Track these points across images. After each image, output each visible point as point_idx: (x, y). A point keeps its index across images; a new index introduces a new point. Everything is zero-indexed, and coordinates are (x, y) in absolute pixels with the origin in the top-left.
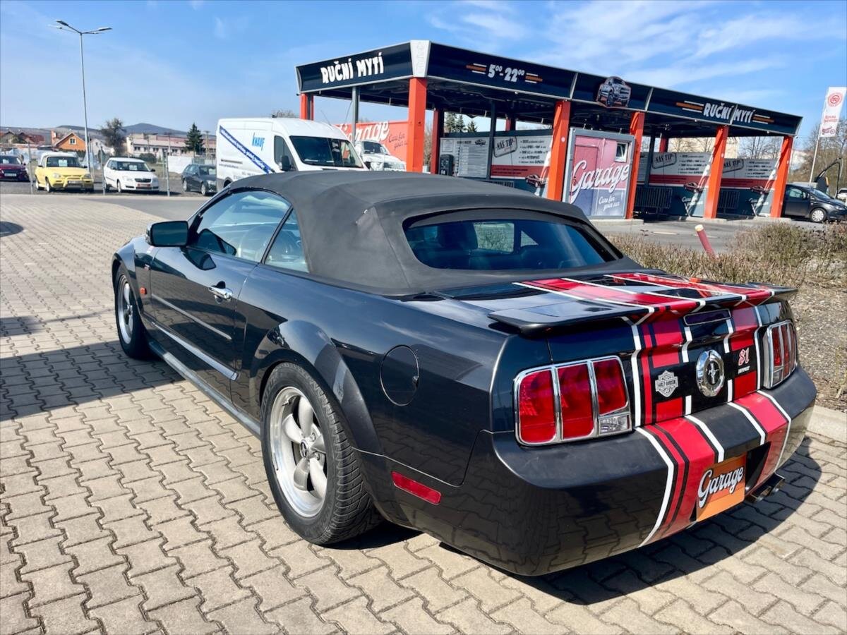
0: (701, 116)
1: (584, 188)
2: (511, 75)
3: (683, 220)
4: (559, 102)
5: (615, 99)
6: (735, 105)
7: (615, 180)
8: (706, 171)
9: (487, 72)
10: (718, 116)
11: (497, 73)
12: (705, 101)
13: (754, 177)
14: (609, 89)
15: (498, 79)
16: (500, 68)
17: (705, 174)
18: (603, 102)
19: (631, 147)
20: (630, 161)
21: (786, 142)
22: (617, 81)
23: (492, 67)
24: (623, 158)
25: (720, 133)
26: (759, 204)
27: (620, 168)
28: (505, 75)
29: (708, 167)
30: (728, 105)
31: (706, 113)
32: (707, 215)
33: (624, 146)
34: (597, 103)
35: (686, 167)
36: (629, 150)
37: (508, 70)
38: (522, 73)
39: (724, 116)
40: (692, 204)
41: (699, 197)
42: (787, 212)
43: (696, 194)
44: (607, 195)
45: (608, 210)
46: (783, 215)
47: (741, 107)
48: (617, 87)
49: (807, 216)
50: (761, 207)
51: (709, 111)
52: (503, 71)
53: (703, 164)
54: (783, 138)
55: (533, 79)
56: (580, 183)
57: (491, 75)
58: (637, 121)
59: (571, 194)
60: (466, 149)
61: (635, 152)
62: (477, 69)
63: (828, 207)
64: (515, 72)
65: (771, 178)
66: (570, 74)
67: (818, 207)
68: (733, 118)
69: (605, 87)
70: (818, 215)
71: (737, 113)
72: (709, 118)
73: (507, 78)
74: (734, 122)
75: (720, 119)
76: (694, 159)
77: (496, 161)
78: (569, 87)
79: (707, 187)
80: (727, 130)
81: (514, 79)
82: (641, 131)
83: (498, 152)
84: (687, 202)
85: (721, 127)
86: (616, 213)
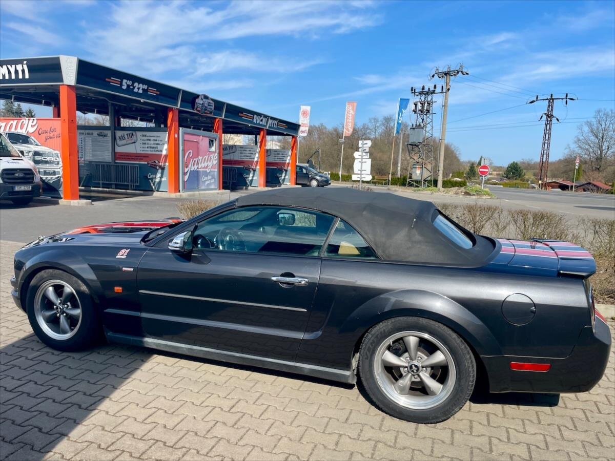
0: (252, 122)
1: (192, 169)
2: (139, 89)
3: (246, 189)
4: (171, 109)
5: (206, 110)
6: (269, 116)
7: (210, 164)
8: (256, 157)
9: (121, 85)
10: (261, 123)
11: (128, 86)
12: (254, 113)
13: (278, 161)
14: (201, 102)
15: (129, 90)
16: (130, 83)
17: (256, 159)
18: (198, 111)
19: (217, 142)
20: (217, 151)
21: (294, 139)
22: (206, 97)
23: (125, 81)
24: (213, 149)
25: (262, 133)
26: (283, 178)
27: (212, 156)
28: (134, 87)
29: (257, 155)
30: (265, 116)
31: (255, 121)
32: (260, 185)
33: (212, 141)
34: (195, 112)
35: (243, 155)
36: (216, 144)
37: (136, 84)
38: (145, 87)
39: (264, 123)
40: (250, 178)
41: (254, 174)
42: (298, 182)
43: (252, 172)
44: (206, 174)
45: (208, 185)
46: (297, 184)
47: (272, 118)
48: (206, 101)
49: (308, 184)
50: (284, 179)
51: (256, 120)
52: (132, 85)
53: (253, 152)
54: (291, 137)
55: (153, 92)
56: (190, 166)
57: (124, 87)
58: (218, 124)
59: (185, 174)
60: (89, 140)
61: (220, 145)
62: (114, 82)
63: (318, 178)
64: (141, 85)
65: (287, 161)
66: (177, 91)
67: (314, 179)
68: (268, 125)
69: (199, 101)
70: (314, 183)
71: (270, 121)
72: (256, 124)
73: (136, 90)
74: (269, 127)
75: (262, 125)
76: (248, 149)
77: (118, 150)
78: (177, 99)
79: (258, 167)
80: (266, 132)
81: (141, 91)
82: (222, 131)
83: (119, 142)
84: (247, 178)
85: (262, 129)
86: (213, 187)
